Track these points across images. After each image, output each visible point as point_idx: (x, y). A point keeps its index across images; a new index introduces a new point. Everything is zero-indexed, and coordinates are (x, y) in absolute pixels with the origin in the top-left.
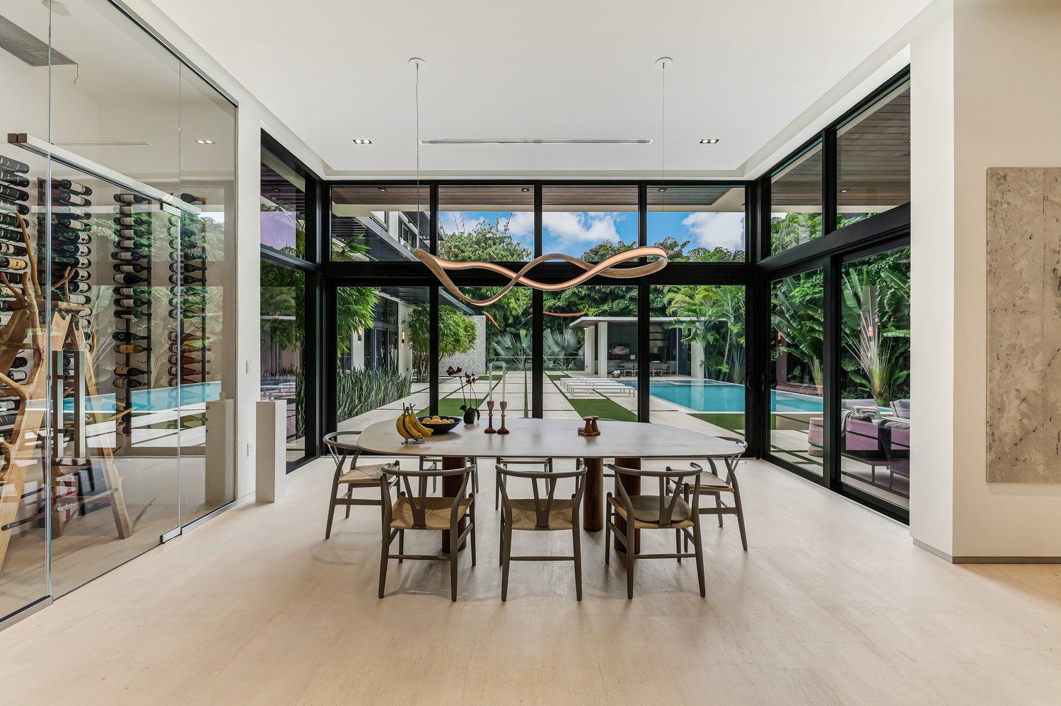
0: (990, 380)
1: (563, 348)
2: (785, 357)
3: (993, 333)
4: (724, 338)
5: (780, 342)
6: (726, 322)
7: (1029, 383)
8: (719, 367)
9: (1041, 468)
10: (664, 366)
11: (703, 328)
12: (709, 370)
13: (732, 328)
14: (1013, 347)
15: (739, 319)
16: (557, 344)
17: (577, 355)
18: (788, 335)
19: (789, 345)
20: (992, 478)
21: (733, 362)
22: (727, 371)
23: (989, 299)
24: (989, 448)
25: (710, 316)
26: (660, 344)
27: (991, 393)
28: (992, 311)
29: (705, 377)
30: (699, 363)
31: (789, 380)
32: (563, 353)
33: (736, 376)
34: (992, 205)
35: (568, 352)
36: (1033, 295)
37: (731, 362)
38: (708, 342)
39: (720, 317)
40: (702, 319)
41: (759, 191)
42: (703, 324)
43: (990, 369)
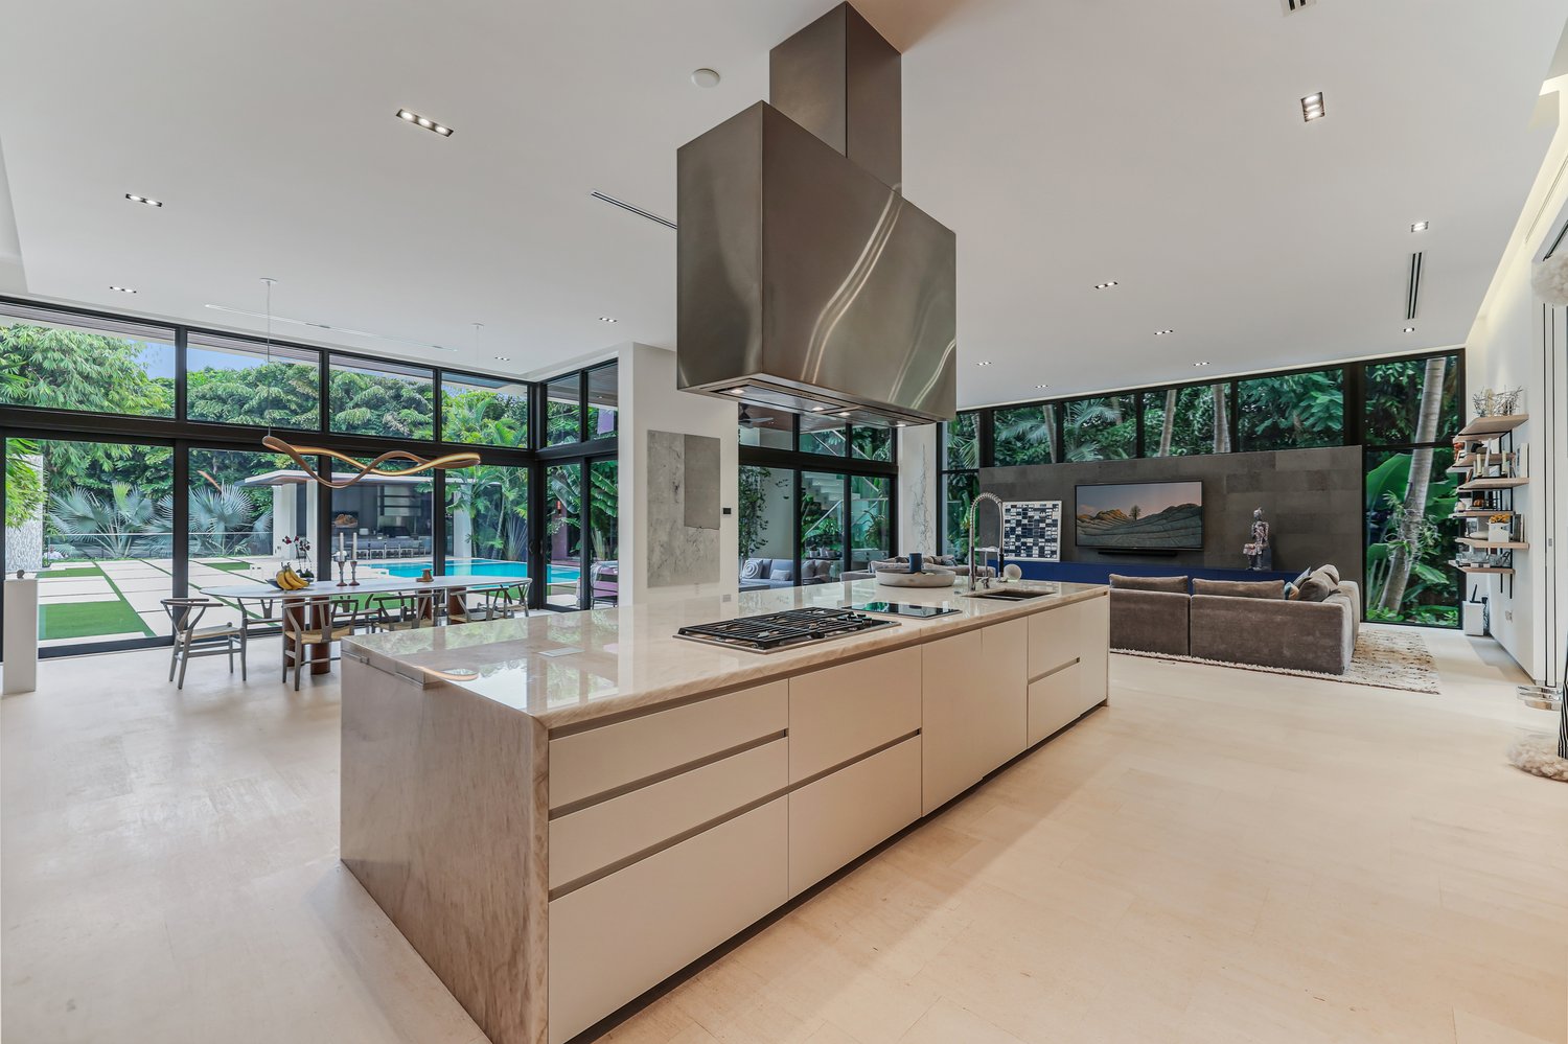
0: (648, 537)
1: (222, 517)
2: (566, 528)
3: (650, 513)
4: (498, 506)
5: (560, 511)
6: (500, 486)
7: (664, 538)
8: (491, 543)
9: (668, 579)
10: (416, 543)
11: (470, 492)
12: (478, 546)
13: (508, 494)
14: (657, 519)
15: (515, 483)
16: (209, 511)
17: (251, 529)
18: (569, 503)
19: (570, 515)
20: (650, 585)
21: (507, 536)
22: (501, 546)
23: (649, 494)
24: (648, 571)
25: (480, 479)
26: (405, 512)
27: (649, 543)
28: (649, 502)
29: (473, 556)
30: (465, 538)
31: (569, 555)
32: (222, 526)
33: (511, 553)
34: (650, 449)
35: (233, 525)
36: (665, 495)
37: (505, 536)
38: (478, 511)
39: (493, 479)
40: (470, 481)
41: (538, 390)
42: (470, 488)
43: (649, 531)
